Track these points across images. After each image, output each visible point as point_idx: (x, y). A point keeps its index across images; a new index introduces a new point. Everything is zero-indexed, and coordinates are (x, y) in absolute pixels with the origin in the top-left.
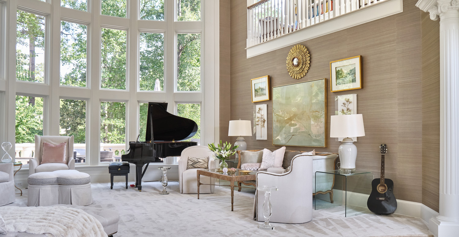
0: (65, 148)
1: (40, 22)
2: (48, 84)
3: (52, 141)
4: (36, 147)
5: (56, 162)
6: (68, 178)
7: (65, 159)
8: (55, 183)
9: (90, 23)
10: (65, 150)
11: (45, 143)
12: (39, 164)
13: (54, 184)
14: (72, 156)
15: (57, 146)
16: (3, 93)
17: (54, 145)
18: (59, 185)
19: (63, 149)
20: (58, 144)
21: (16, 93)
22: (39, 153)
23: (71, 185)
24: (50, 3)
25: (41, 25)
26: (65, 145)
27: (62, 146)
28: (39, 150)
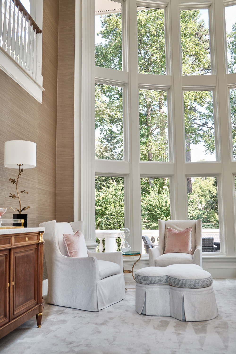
0: (191, 235)
1: (193, 122)
2: (172, 163)
3: (177, 226)
4: (160, 233)
5: (180, 251)
6: (179, 278)
7: (190, 249)
8: (165, 284)
9: (215, 87)
10: (190, 237)
11: (169, 229)
12: (162, 253)
13: (163, 284)
14: (199, 245)
15: (180, 232)
16: (128, 176)
17: (179, 230)
18: (171, 286)
19: (188, 236)
20: (182, 230)
21: (140, 175)
22: (163, 240)
23: (183, 287)
24: (171, 75)
25: (194, 124)
26: (190, 231)
27: (186, 232)
28: (164, 237)
